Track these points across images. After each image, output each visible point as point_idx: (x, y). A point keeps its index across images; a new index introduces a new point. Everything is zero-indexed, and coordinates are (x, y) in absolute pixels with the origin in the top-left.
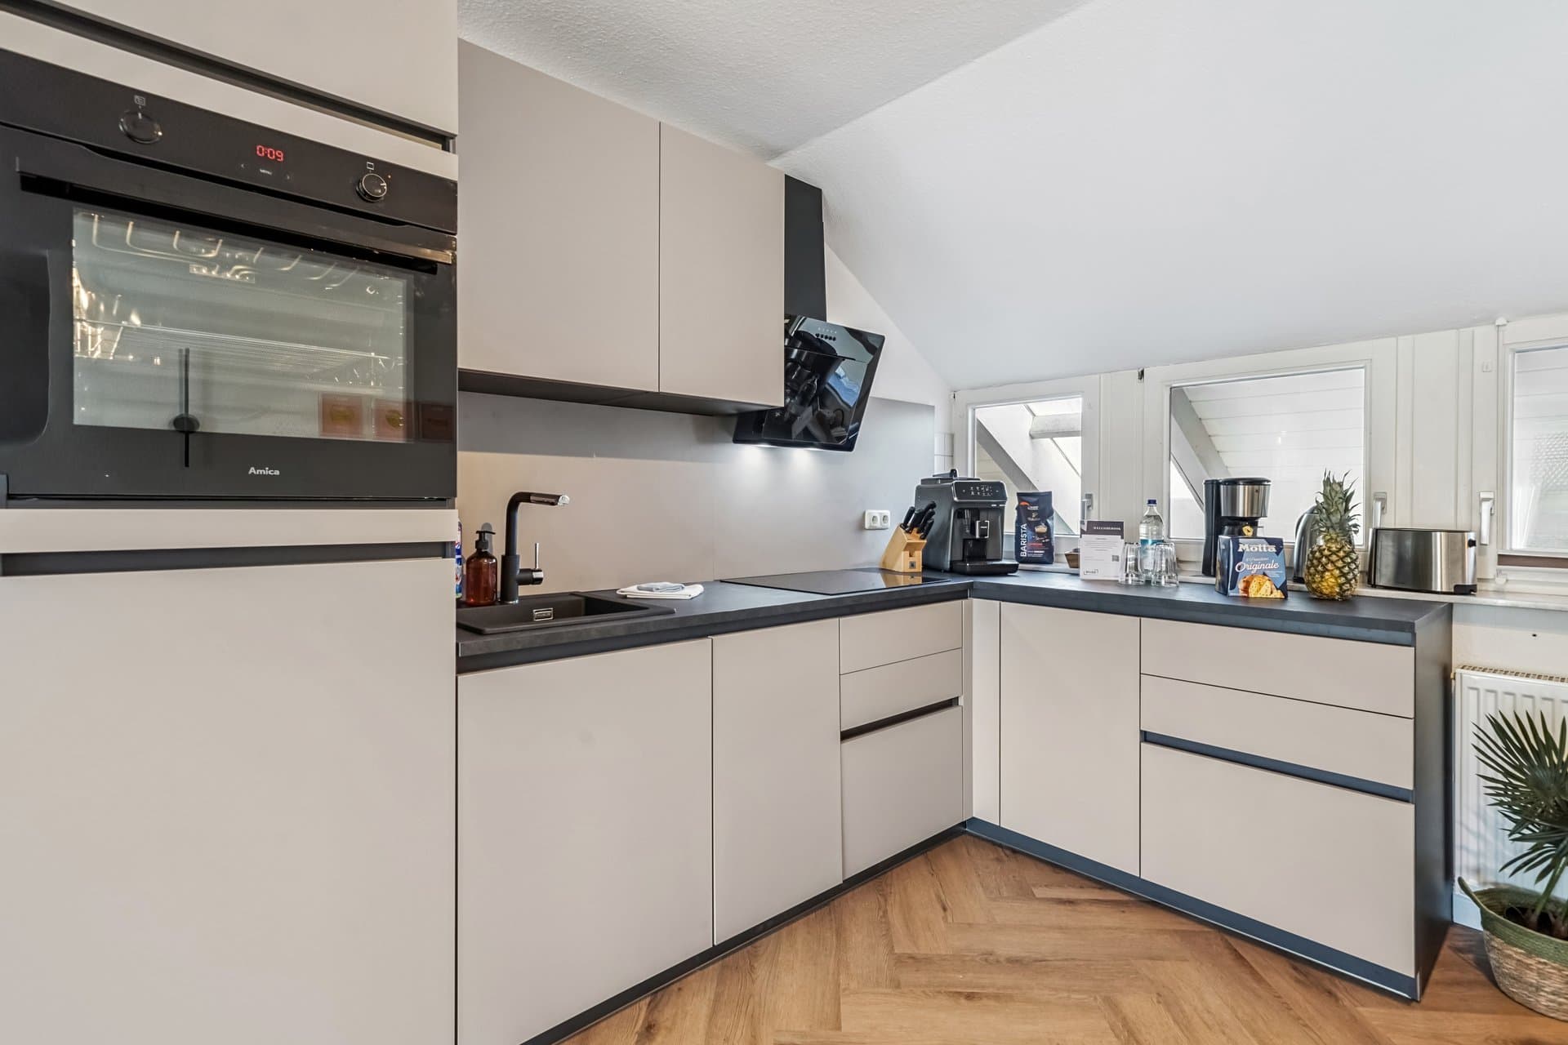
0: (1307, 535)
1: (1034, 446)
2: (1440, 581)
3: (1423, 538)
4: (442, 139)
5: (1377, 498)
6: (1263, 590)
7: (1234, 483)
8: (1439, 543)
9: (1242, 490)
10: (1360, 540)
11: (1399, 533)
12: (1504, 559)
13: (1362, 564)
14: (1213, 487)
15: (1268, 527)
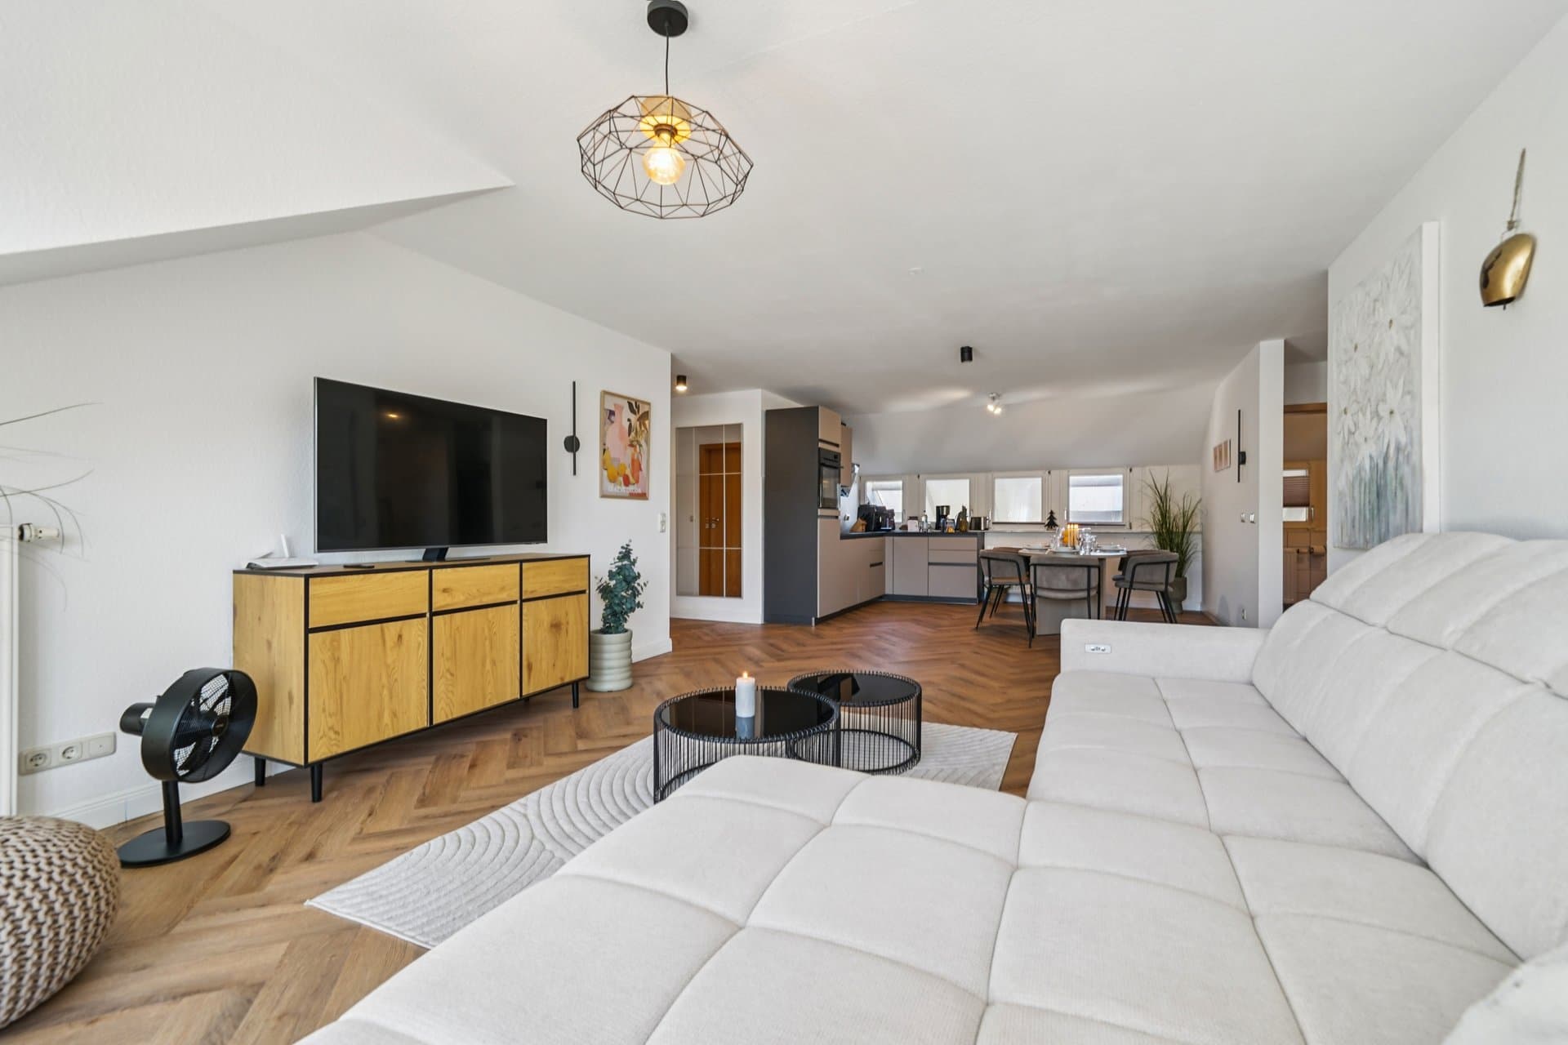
0: (958, 519)
1: (873, 493)
2: (982, 528)
3: (980, 518)
4: (837, 445)
5: (971, 510)
6: (951, 530)
7: (943, 507)
8: (982, 519)
9: (945, 508)
10: (968, 519)
11: (975, 518)
12: (994, 523)
13: (969, 525)
14: (938, 508)
15: (949, 517)
